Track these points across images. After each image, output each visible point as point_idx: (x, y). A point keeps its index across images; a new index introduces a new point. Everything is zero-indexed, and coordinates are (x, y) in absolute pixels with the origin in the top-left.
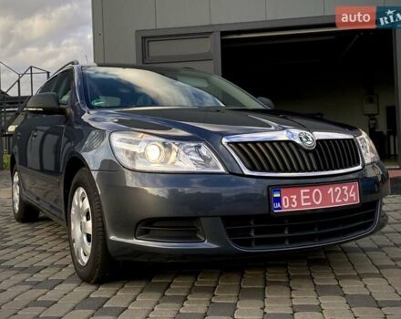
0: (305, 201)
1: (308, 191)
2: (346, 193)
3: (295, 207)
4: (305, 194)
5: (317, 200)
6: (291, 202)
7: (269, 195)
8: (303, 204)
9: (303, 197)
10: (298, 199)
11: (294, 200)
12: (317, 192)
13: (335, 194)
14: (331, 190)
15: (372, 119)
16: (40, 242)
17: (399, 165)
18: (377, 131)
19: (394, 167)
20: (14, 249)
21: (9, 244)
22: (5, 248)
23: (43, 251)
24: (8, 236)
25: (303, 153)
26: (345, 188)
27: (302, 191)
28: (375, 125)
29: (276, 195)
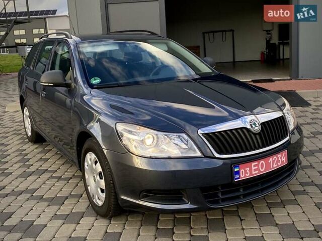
0: (255, 170)
1: (256, 163)
2: (279, 159)
3: (248, 176)
4: (254, 166)
5: (262, 168)
6: (246, 173)
7: (232, 169)
8: (253, 173)
9: (253, 168)
10: (251, 170)
11: (248, 171)
12: (262, 163)
13: (273, 162)
14: (271, 160)
15: (268, 34)
16: (54, 167)
17: (290, 76)
18: (271, 42)
19: (286, 78)
20: (38, 176)
21: (32, 169)
22: (31, 174)
23: (60, 178)
24: (28, 160)
25: (253, 136)
26: (280, 156)
27: (253, 164)
28: (271, 38)
29: (236, 170)
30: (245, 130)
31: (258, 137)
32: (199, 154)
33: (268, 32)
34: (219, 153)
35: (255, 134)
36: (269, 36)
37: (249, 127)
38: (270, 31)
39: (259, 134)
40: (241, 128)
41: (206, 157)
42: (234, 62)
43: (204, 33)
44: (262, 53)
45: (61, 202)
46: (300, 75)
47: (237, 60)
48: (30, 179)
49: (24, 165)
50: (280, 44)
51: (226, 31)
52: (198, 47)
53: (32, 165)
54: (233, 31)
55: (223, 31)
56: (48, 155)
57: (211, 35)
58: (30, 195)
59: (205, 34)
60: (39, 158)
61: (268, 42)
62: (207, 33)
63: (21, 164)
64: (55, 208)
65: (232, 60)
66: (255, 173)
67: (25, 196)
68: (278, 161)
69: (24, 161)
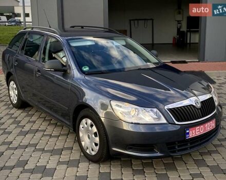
0: (198, 132)
1: (199, 127)
3: (194, 135)
4: (198, 129)
5: (202, 131)
6: (193, 133)
7: (185, 131)
10: (195, 132)
12: (202, 127)
13: (208, 126)
14: (206, 125)
15: (179, 23)
16: (42, 128)
17: (198, 59)
18: (181, 30)
19: (195, 61)
20: (33, 134)
21: (26, 129)
22: (27, 133)
23: (51, 136)
24: (20, 122)
25: (197, 110)
26: (211, 122)
27: (197, 128)
28: (181, 27)
29: (188, 131)
30: (192, 106)
31: (199, 111)
32: (165, 121)
33: (179, 22)
34: (178, 121)
35: (198, 109)
36: (180, 25)
37: (194, 105)
38: (180, 21)
39: (200, 109)
40: (189, 105)
41: (169, 123)
42: (153, 44)
43: (130, 20)
44: (174, 38)
45: (60, 153)
46: (206, 59)
47: (155, 42)
48: (29, 136)
49: (18, 126)
50: (187, 31)
51: (147, 20)
52: (126, 31)
53: (25, 126)
54: (152, 20)
55: (145, 20)
56: (34, 118)
57: (136, 22)
58: (33, 148)
59: (132, 21)
60: (28, 120)
61: (179, 30)
62: (133, 20)
63: (16, 125)
64: (57, 157)
65: (151, 42)
66: (198, 134)
67: (31, 149)
68: (210, 126)
69: (17, 122)
